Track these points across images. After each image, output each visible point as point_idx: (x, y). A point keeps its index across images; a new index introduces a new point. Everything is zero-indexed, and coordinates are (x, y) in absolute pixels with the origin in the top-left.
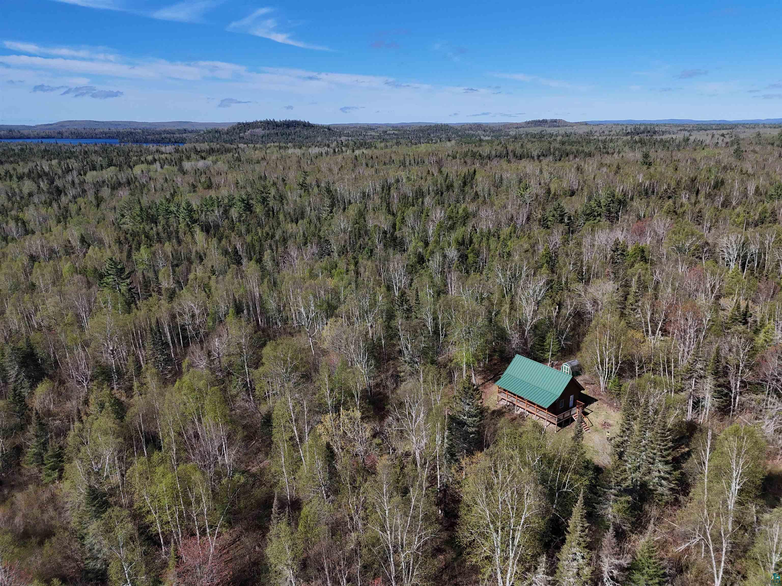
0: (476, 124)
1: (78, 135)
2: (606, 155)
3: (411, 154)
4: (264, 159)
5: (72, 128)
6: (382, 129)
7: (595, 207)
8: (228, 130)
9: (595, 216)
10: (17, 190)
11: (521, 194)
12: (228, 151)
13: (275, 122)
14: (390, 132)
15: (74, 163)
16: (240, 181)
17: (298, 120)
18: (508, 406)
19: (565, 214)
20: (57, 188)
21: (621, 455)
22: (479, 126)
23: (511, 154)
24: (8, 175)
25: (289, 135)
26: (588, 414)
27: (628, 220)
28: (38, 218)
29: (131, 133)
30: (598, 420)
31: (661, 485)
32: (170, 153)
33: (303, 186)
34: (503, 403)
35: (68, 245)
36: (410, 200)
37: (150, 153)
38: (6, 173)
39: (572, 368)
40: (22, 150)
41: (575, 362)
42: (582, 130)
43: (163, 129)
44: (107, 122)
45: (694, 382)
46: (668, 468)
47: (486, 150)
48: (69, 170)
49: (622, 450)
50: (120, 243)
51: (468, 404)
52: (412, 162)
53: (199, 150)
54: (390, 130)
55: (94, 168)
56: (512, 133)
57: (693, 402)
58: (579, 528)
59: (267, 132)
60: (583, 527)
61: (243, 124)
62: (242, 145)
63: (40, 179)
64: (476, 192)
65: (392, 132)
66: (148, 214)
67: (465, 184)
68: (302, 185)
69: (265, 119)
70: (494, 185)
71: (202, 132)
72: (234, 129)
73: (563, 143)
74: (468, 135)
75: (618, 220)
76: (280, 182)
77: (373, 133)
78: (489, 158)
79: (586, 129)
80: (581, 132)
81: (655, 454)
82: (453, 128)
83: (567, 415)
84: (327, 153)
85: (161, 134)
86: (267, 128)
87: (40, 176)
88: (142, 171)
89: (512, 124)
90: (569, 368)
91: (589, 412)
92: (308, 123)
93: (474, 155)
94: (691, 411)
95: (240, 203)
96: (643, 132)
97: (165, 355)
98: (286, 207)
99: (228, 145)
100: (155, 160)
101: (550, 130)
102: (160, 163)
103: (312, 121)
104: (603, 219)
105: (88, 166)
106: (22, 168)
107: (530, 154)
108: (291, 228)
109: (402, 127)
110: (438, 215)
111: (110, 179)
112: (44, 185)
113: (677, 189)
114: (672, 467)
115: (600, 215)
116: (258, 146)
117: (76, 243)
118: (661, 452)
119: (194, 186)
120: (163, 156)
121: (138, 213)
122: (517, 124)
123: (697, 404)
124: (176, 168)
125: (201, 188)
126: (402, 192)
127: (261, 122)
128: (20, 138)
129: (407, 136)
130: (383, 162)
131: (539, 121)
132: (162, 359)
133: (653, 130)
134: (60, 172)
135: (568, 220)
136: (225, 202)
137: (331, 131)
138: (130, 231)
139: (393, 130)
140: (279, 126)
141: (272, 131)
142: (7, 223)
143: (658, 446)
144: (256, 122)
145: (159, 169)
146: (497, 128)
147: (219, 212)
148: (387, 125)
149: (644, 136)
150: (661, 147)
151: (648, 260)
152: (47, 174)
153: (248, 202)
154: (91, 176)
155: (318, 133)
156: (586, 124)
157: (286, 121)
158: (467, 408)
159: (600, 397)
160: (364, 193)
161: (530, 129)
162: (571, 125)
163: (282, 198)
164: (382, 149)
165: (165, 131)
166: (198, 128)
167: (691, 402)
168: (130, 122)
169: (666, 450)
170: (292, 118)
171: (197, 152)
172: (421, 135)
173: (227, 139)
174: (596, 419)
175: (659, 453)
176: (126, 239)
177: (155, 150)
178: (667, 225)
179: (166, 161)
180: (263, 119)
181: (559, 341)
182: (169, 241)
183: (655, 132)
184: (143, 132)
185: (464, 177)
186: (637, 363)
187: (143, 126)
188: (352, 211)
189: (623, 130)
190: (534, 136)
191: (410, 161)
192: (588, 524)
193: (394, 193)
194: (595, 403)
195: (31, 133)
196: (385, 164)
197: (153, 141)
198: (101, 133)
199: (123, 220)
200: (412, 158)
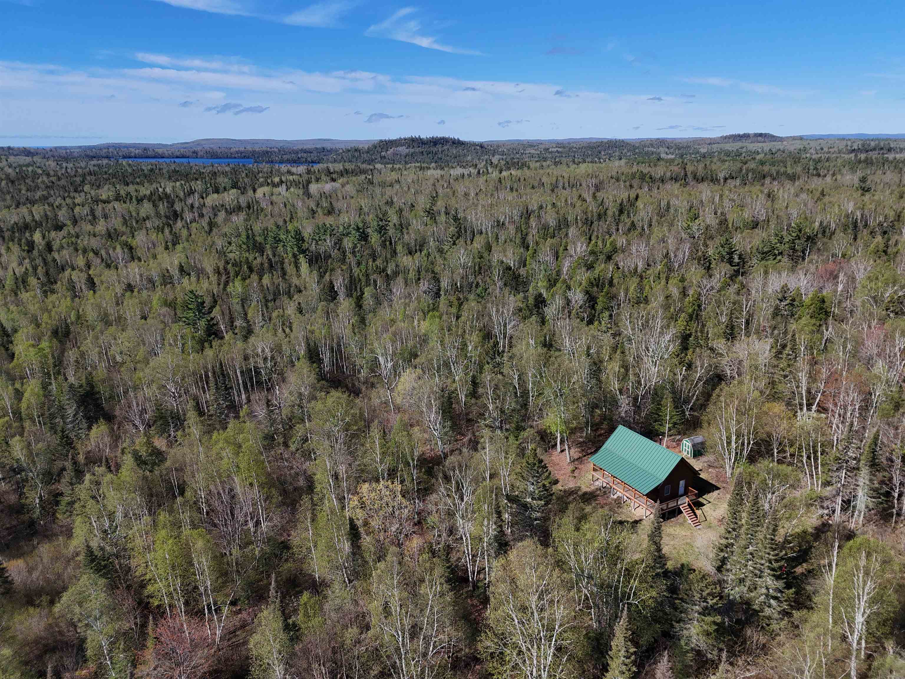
0: (658, 139)
1: (213, 155)
2: (815, 178)
3: (566, 176)
4: (398, 181)
5: (207, 147)
6: (543, 147)
7: (776, 244)
8: (368, 148)
9: (775, 255)
10: (134, 214)
11: (689, 225)
12: (363, 172)
13: (421, 139)
14: (553, 150)
15: (198, 186)
16: (364, 207)
17: (447, 136)
18: (603, 488)
19: (735, 251)
20: (175, 212)
21: (724, 561)
22: (661, 142)
23: (690, 177)
24: (129, 197)
25: (436, 154)
26: (703, 505)
27: (817, 262)
28: (147, 244)
29: (267, 152)
30: (714, 514)
31: (770, 606)
32: (300, 175)
33: (431, 213)
34: (598, 484)
35: (167, 274)
36: (551, 230)
37: (280, 173)
38: (127, 195)
39: (694, 446)
40: (152, 170)
41: (699, 439)
42: (792, 147)
43: (300, 147)
44: (245, 141)
45: (844, 475)
46: (780, 584)
47: (659, 171)
48: (191, 192)
49: (726, 555)
50: (219, 273)
51: (533, 484)
52: (567, 185)
53: (332, 171)
54: (552, 147)
55: (217, 191)
56: (703, 150)
57: (843, 501)
58: (622, 653)
59: (412, 150)
60: (627, 651)
61: (385, 141)
62: (378, 166)
63: (161, 202)
64: (633, 222)
65: (555, 149)
66: (255, 242)
67: (621, 212)
68: (429, 212)
69: (410, 136)
70: (658, 214)
71: (341, 151)
72: (375, 147)
73: (762, 163)
74: (647, 153)
75: (804, 259)
76: (406, 209)
77: (533, 151)
78: (663, 180)
79: (798, 145)
80: (792, 149)
81: (762, 565)
82: (630, 144)
83: (672, 504)
84: (470, 175)
85: (297, 153)
86: (412, 146)
87: (160, 199)
88: (264, 194)
89: (703, 139)
90: (690, 445)
91: (705, 502)
92: (458, 139)
93: (643, 177)
94: (839, 512)
95: (354, 232)
96: (874, 149)
97: (228, 401)
98: (406, 237)
99: (364, 166)
100: (282, 182)
101: (753, 147)
102: (287, 185)
103: (463, 138)
104: (785, 259)
105: (211, 188)
106: (145, 190)
107: (714, 176)
108: (406, 261)
109: (569, 143)
110: (578, 249)
111: (231, 202)
112: (162, 208)
113: (895, 223)
114: (785, 583)
115: (781, 253)
116: (397, 166)
117: (175, 273)
118: (771, 563)
119: (314, 212)
120: (291, 178)
121: (245, 241)
122: (711, 139)
123: (847, 505)
124: (301, 192)
125: (321, 213)
126: (543, 221)
127: (405, 139)
128: (155, 157)
129: (573, 154)
130: (531, 186)
131: (739, 136)
132: (225, 406)
133: (887, 147)
134: (182, 194)
135: (739, 259)
136: (340, 231)
137: (484, 149)
138: (233, 261)
139: (556, 147)
140: (425, 144)
141: (417, 150)
142: (114, 249)
143: (767, 556)
144: (401, 139)
145: (284, 193)
146: (685, 144)
147: (331, 241)
148: (550, 141)
149: (874, 155)
150: (892, 168)
151: (830, 312)
152: (167, 196)
153: (364, 231)
154: (212, 199)
155: (468, 151)
156: (801, 138)
157: (433, 138)
158: (531, 488)
159: (724, 485)
160: (498, 222)
161: (728, 145)
162: (781, 139)
163: (402, 227)
164: (536, 169)
165: (302, 150)
166: (338, 146)
167: (839, 500)
168: (268, 140)
169: (777, 561)
170: (440, 134)
171: (329, 173)
172: (590, 153)
173: (367, 159)
174: (712, 512)
175: (767, 564)
176: (225, 269)
177: (286, 171)
178: (869, 269)
179: (293, 184)
180: (408, 135)
181: (683, 412)
182: (271, 272)
183: (890, 150)
184: (279, 151)
185: (621, 205)
186: (775, 446)
187: (281, 145)
188: (478, 243)
189: (847, 146)
190: (728, 154)
191: (564, 184)
192: (635, 650)
193: (533, 222)
194: (716, 493)
195: (166, 152)
196: (533, 187)
197: (288, 161)
198: (237, 152)
199: (230, 248)
200: (566, 180)
